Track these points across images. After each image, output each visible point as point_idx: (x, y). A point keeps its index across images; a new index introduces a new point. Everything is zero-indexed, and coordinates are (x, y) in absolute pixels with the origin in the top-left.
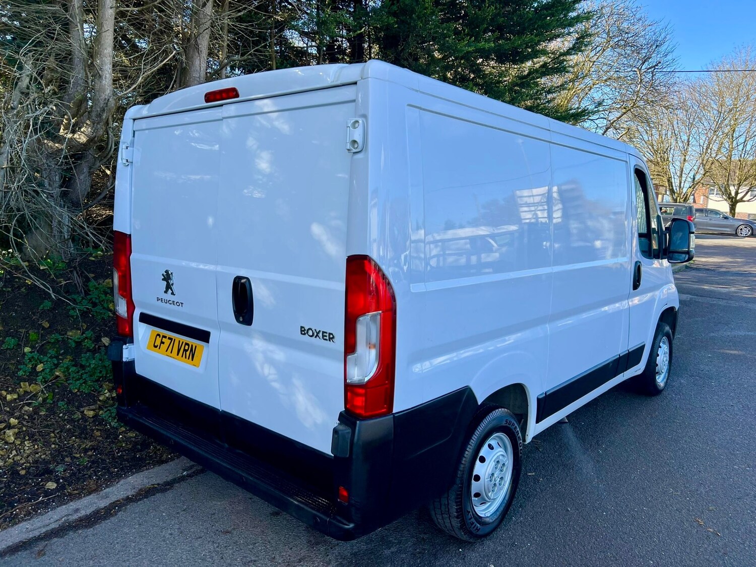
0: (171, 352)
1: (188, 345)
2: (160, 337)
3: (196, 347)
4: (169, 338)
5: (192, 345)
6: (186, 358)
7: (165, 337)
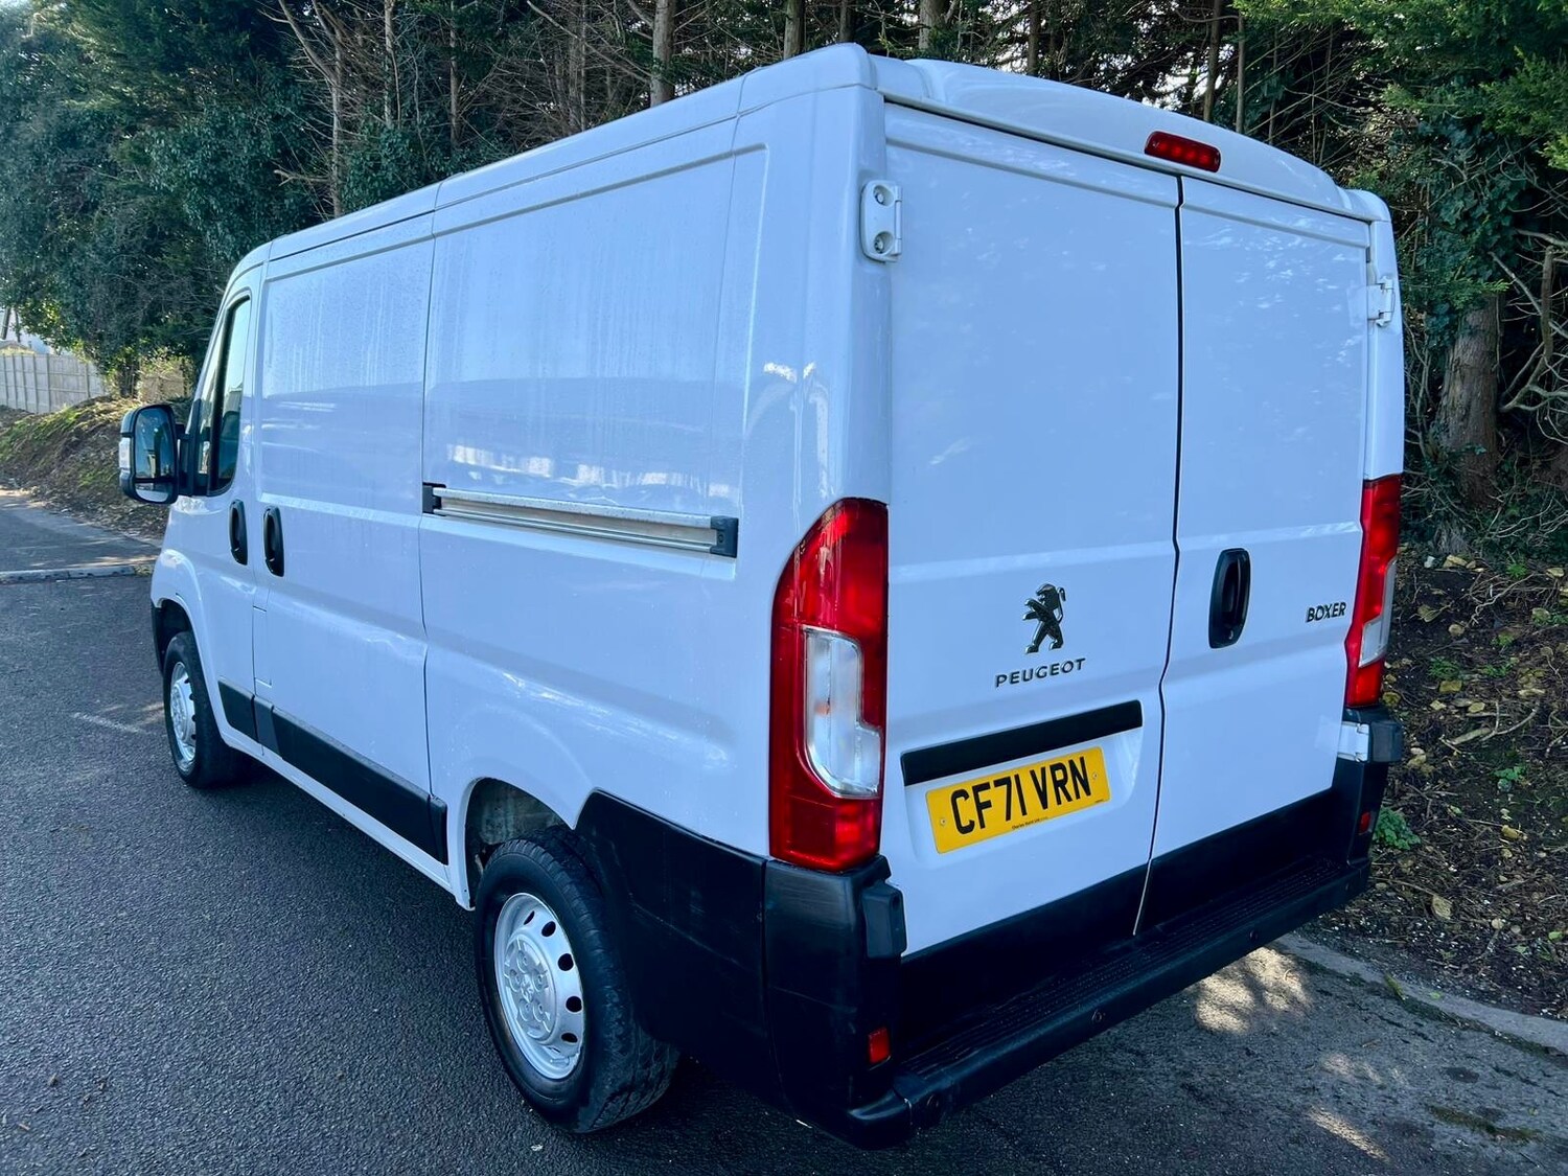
0: (1024, 813)
1: (1060, 766)
2: (966, 796)
3: (1082, 760)
4: (998, 783)
5: (1071, 763)
6: (1069, 799)
7: (986, 786)
